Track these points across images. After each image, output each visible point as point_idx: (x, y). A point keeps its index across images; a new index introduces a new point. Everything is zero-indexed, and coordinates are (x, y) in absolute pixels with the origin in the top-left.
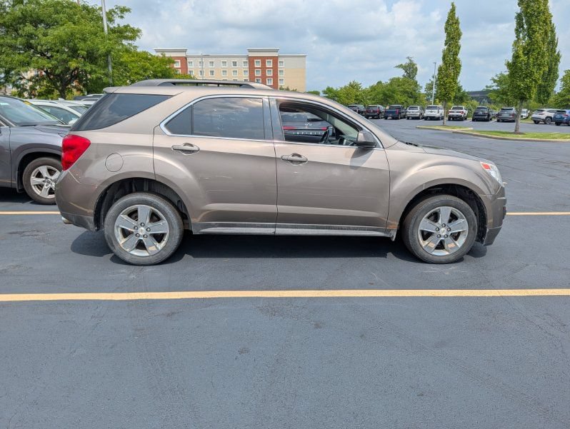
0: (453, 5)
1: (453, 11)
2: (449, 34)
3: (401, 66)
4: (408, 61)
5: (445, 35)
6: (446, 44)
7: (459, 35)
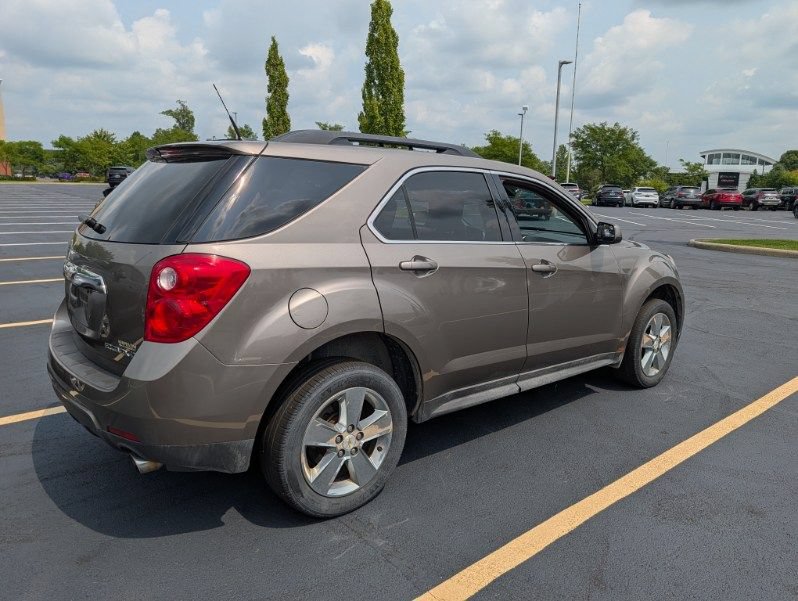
0: (273, 39)
1: (274, 48)
2: (272, 78)
3: (169, 113)
4: (179, 107)
5: (267, 78)
6: (269, 91)
7: (286, 81)
